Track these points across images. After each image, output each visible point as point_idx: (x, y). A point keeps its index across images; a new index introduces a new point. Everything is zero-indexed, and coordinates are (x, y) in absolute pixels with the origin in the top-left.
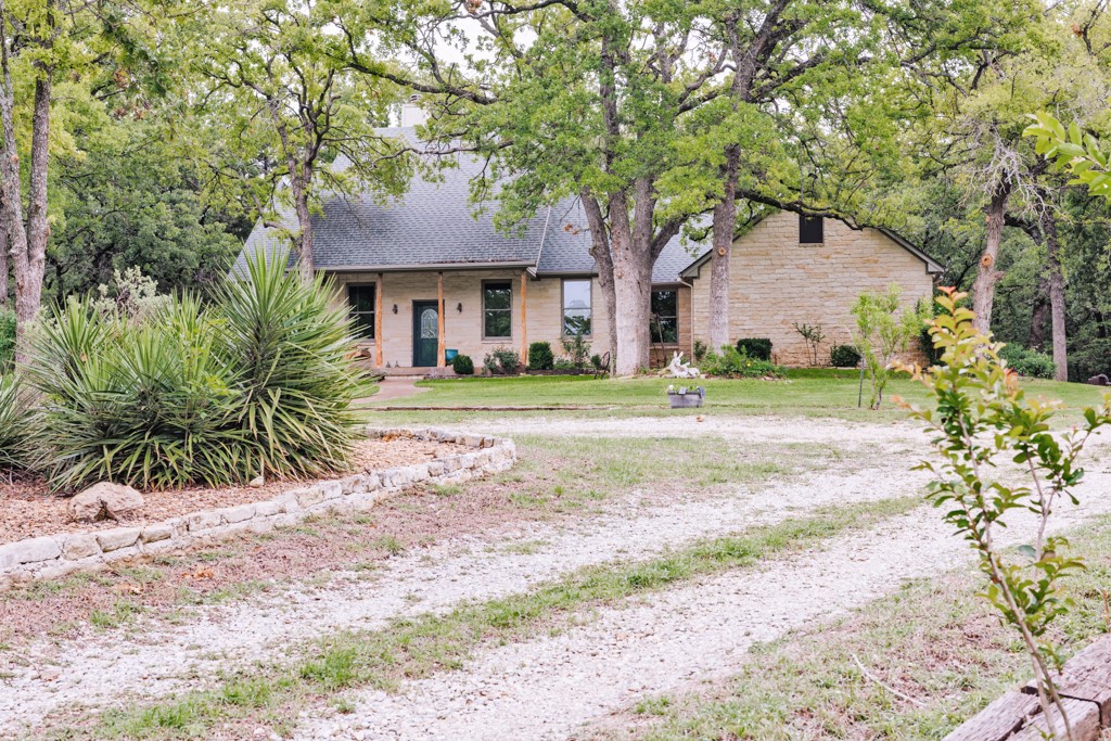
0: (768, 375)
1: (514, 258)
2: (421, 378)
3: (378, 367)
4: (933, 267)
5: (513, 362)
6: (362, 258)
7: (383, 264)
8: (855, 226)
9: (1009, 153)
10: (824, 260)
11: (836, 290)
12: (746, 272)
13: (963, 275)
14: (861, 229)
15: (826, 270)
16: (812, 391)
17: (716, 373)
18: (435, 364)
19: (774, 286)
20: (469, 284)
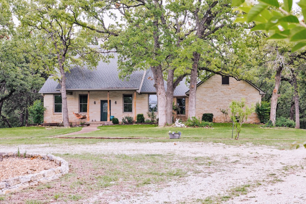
0: (207, 126)
1: (132, 87)
2: (101, 125)
3: (88, 121)
4: (261, 93)
5: (131, 120)
6: (82, 86)
8: (238, 80)
9: (281, 57)
10: (229, 90)
12: (206, 93)
14: (240, 80)
15: (230, 93)
16: (219, 132)
17: (190, 126)
18: (106, 120)
19: (214, 97)
20: (119, 95)
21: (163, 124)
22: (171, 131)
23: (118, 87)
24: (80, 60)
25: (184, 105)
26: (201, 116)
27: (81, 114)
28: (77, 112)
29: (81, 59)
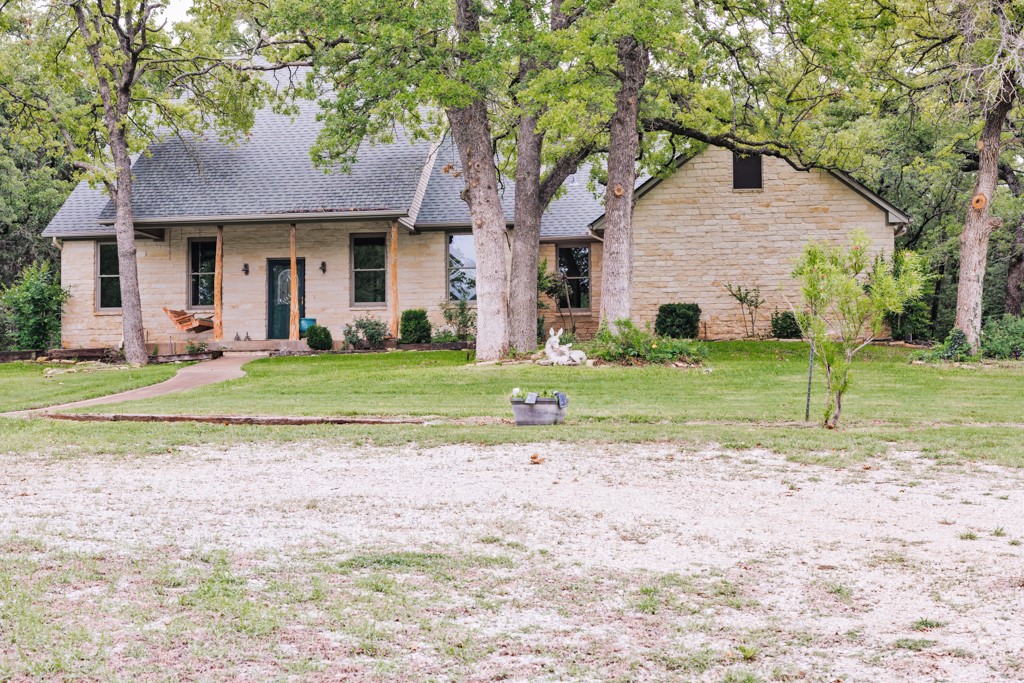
0: (681, 360)
1: (381, 206)
2: (266, 354)
3: (217, 340)
4: (895, 217)
5: (379, 335)
6: (194, 207)
7: (221, 214)
8: (801, 167)
10: (763, 209)
11: (776, 245)
12: (670, 224)
13: (921, 228)
14: (808, 170)
15: (766, 222)
16: (738, 387)
17: (607, 358)
18: (286, 336)
19: (703, 240)
20: (335, 239)
21: (495, 354)
22: (522, 387)
23: (329, 208)
24: (192, 110)
25: (587, 274)
26: (652, 315)
27: (193, 312)
28: (181, 306)
29: (193, 106)
